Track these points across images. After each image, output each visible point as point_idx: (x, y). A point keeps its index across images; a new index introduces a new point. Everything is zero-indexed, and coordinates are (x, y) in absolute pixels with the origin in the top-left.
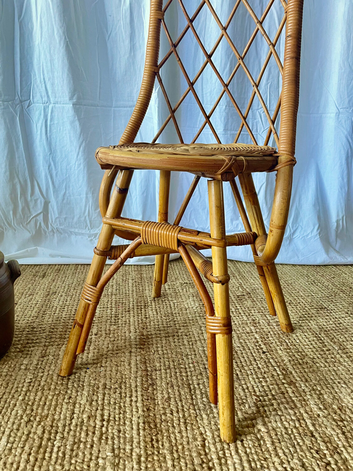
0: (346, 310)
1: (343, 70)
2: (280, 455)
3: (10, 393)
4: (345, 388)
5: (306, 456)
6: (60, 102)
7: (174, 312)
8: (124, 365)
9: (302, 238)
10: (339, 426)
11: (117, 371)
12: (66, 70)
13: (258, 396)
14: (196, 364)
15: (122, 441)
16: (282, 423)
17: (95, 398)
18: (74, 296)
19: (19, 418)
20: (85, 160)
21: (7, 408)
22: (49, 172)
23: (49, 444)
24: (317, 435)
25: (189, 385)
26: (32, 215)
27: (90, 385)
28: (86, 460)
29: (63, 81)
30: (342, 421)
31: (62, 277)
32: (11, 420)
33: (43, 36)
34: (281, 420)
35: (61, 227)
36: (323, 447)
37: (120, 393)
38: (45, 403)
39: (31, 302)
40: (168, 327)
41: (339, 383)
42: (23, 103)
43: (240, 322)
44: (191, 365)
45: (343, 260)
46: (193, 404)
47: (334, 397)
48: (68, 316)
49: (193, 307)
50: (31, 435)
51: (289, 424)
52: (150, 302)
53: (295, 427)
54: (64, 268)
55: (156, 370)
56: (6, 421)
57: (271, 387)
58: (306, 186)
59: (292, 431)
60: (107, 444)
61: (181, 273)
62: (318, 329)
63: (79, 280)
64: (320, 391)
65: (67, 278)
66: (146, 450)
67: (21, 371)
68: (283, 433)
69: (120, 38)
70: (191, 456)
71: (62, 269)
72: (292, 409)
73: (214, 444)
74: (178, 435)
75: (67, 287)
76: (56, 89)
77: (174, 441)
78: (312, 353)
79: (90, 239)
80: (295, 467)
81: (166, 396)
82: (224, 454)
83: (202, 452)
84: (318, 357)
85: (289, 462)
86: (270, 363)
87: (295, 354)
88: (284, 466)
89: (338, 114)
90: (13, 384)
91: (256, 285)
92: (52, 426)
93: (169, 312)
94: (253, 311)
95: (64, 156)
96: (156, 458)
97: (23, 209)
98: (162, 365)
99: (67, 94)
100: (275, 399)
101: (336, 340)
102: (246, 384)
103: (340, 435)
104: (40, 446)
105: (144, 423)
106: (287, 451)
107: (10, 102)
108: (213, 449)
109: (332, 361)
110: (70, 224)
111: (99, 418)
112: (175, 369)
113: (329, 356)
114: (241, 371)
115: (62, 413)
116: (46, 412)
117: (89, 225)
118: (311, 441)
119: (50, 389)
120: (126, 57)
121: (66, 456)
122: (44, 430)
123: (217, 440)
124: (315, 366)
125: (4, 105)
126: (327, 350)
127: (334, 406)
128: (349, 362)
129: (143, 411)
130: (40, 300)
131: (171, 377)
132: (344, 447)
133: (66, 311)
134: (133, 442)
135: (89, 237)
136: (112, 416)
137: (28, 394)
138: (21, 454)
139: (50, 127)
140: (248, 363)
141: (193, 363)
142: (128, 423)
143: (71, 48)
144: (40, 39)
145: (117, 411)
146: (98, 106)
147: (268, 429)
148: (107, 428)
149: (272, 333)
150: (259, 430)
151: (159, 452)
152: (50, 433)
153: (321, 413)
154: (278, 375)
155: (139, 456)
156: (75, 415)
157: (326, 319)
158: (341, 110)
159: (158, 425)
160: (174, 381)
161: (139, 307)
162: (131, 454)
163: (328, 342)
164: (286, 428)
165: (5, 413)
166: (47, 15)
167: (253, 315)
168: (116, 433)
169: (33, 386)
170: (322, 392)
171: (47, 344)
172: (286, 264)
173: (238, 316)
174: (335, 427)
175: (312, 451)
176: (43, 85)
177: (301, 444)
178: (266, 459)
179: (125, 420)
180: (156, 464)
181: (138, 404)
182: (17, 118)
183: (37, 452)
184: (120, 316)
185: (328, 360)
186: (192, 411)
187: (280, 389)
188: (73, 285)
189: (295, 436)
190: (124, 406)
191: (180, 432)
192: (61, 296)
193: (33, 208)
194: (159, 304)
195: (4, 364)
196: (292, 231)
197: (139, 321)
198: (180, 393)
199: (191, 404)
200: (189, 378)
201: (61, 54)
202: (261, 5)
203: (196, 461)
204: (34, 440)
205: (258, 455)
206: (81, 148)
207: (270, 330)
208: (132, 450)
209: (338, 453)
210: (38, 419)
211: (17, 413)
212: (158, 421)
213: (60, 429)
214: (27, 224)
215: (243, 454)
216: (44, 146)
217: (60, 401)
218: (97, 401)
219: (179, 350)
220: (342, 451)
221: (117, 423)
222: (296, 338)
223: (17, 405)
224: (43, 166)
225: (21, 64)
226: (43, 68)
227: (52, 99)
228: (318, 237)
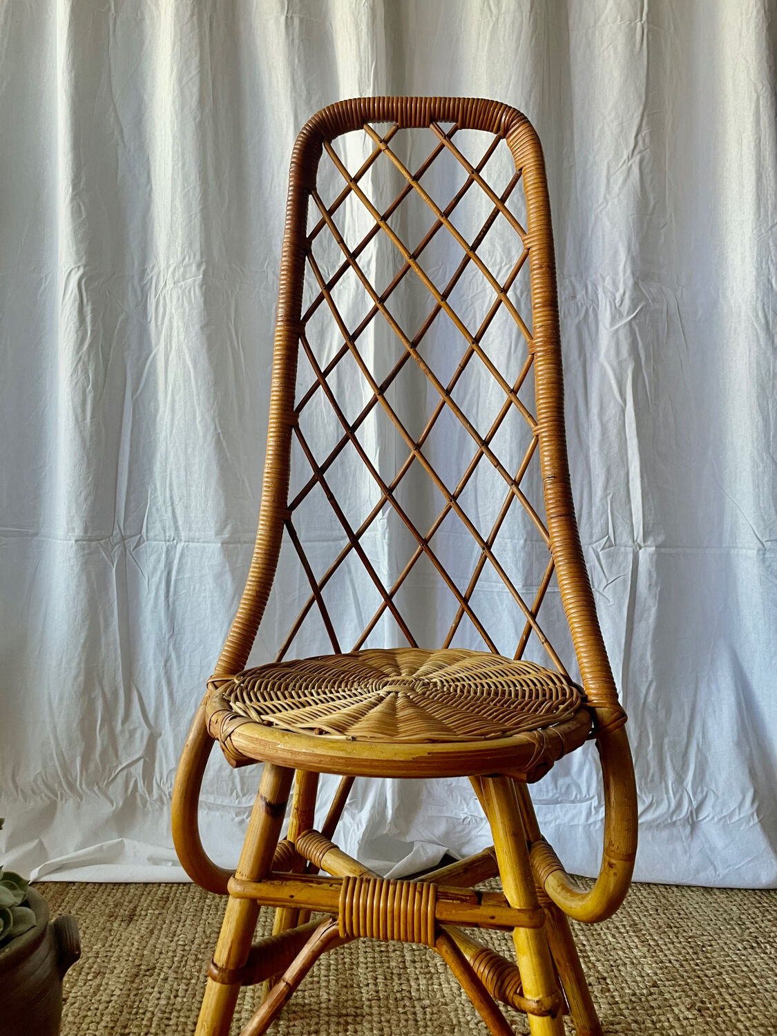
1: (761, 469)
6: (198, 539)
9: (719, 820)
12: (214, 483)
18: (193, 981)
22: (166, 673)
26: (121, 764)
29: (207, 501)
31: (171, 923)
33: (176, 422)
39: (97, 998)
42: (126, 542)
49: (468, 1023)
52: (367, 1003)
54: (178, 895)
58: (713, 699)
63: (208, 932)
65: (181, 924)
69: (317, 421)
71: (172, 895)
75: (179, 953)
76: (193, 515)
79: (240, 818)
89: (763, 551)
91: (620, 953)
95: (197, 640)
97: (104, 752)
99: (212, 525)
107: (102, 542)
117: (239, 787)
125: (89, 547)
130: (117, 992)
133: (174, 1028)
135: (237, 816)
139: (176, 584)
143: (224, 444)
144: (168, 431)
158: (768, 545)
161: (342, 1020)
166: (185, 389)
172: (689, 887)
176: (170, 509)
182: (111, 569)
188: (194, 947)
192: (166, 979)
193: (125, 748)
196: (695, 804)
201: (205, 456)
202: (582, 359)
214: (108, 784)
224: (155, 661)
225: (130, 472)
226: (171, 478)
227: (183, 534)
228: (756, 820)
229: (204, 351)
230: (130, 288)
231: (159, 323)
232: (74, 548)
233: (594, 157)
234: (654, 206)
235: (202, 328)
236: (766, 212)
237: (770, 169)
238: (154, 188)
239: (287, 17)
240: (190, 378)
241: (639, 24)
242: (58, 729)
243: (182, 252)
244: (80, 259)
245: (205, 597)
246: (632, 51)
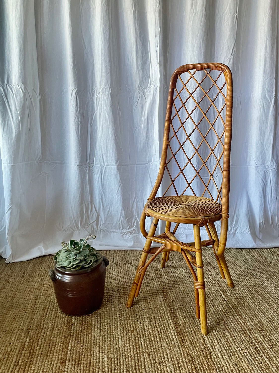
0: (265, 277)
1: (258, 146)
2: (236, 344)
3: (112, 321)
4: (264, 317)
5: (247, 345)
6: (110, 165)
7: (176, 279)
8: (160, 308)
9: (240, 233)
10: (261, 333)
11: (157, 310)
12: (114, 150)
13: (225, 321)
14: (194, 307)
15: (169, 340)
16: (236, 332)
17: (152, 323)
18: (121, 270)
19: (122, 332)
20: (121, 193)
21: (115, 327)
22: (101, 199)
23: (139, 342)
24: (251, 337)
25: (192, 316)
26: (90, 222)
27: (147, 317)
28: (157, 347)
29: (113, 155)
30: (262, 331)
32: (119, 332)
33: (103, 133)
34: (236, 331)
35: (105, 229)
36: (254, 341)
37: (162, 321)
38: (130, 325)
40: (175, 288)
41: (261, 314)
42: (90, 165)
43: (211, 285)
44: (191, 307)
45: (264, 246)
46: (196, 325)
47: (259, 321)
48: (123, 282)
49: (185, 276)
50: (131, 339)
51: (240, 332)
53: (242, 334)
55: (175, 310)
56: (117, 333)
57: (230, 317)
58: (241, 204)
59: (241, 335)
60: (163, 341)
61: (174, 255)
62: (251, 288)
63: (120, 261)
64: (252, 318)
66: (180, 344)
67: (113, 311)
68: (237, 336)
69: (141, 132)
70: (200, 345)
72: (240, 326)
73: (209, 341)
74: (192, 337)
76: (108, 159)
77: (191, 340)
78: (248, 301)
79: (121, 235)
80: (243, 349)
81: (183, 322)
82: (213, 345)
83: (204, 344)
84: (251, 302)
85: (240, 347)
86: (229, 305)
87: (240, 301)
88: (238, 348)
89: (257, 167)
90: (112, 317)
92: (138, 335)
93: (174, 279)
94: (217, 278)
95: (110, 191)
96: (185, 346)
97: (86, 220)
98: (178, 307)
99: (114, 161)
100: (233, 322)
101: (260, 294)
102: (218, 316)
103: (262, 337)
104: (136, 343)
105: (177, 333)
106: (239, 343)
107: (84, 165)
108: (208, 343)
109: (258, 304)
110: (111, 227)
111: (156, 331)
112: (184, 309)
113: (257, 302)
114: (215, 310)
115: (140, 329)
116: (132, 329)
117: (121, 227)
118: (249, 339)
119: (130, 319)
120: (144, 140)
121: (149, 346)
122: (135, 336)
123: (209, 339)
124: (250, 307)
125: (81, 167)
126: (256, 299)
127: (259, 325)
128: (266, 305)
129: (175, 328)
131: (183, 313)
132: (263, 341)
133: (121, 279)
134: (174, 341)
136: (162, 330)
137: (121, 322)
138: (129, 346)
139: (104, 176)
140: (218, 306)
141: (192, 306)
142: (170, 333)
143: (117, 140)
144: (101, 135)
145: (163, 328)
146: (128, 165)
147: (230, 334)
148: (161, 335)
149: (228, 290)
150: (227, 335)
151: (186, 344)
152: (138, 338)
153: (253, 328)
154: (233, 311)
155: (179, 346)
156: (146, 330)
157: (255, 282)
158: (258, 165)
159: (183, 334)
160: (186, 315)
161: (158, 277)
162: (175, 345)
163: (256, 295)
164: (238, 334)
165: (115, 330)
166: (106, 124)
167: (218, 281)
168: (166, 337)
169: (122, 318)
170: (254, 318)
171: (119, 297)
172: (232, 248)
173: (210, 281)
174: (259, 333)
175: (250, 343)
176: (102, 157)
177: (245, 340)
178: (231, 346)
179: (168, 332)
180: (186, 348)
181: (172, 325)
182: (86, 173)
183: (136, 345)
184: (149, 282)
185: (256, 304)
186: (196, 328)
187: (234, 317)
188: (118, 264)
189: (242, 337)
190: (166, 326)
191: (193, 336)
192: (115, 270)
193: (91, 218)
194: (168, 275)
195: (103, 308)
196: (235, 229)
197: (160, 285)
198: (189, 321)
199: (195, 325)
200: (192, 313)
201: (112, 143)
203: (202, 347)
204: (133, 340)
205: (227, 345)
206: (120, 187)
207: (227, 289)
208: (175, 343)
209: (260, 343)
210: (130, 332)
211: (120, 330)
212: (182, 332)
213: (142, 336)
214: (87, 227)
215: (221, 344)
216: (100, 187)
217: (137, 324)
218: (153, 324)
219: (184, 300)
220: (262, 343)
221: (165, 333)
222: (240, 293)
223: (118, 326)
224: (98, 196)
225: (90, 146)
226: (102, 149)
227: (106, 164)
228: (250, 233)
229: (111, 113)
230: (89, 94)
231: (98, 104)
232: (77, 168)
233: (220, 56)
234: (236, 71)
235: (111, 107)
236: (266, 74)
237: (268, 62)
238: (95, 63)
239: (134, 11)
240: (107, 120)
241: (235, 15)
242: (74, 214)
243: (105, 84)
244: (76, 86)
245: (112, 180)
246: (233, 24)
